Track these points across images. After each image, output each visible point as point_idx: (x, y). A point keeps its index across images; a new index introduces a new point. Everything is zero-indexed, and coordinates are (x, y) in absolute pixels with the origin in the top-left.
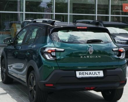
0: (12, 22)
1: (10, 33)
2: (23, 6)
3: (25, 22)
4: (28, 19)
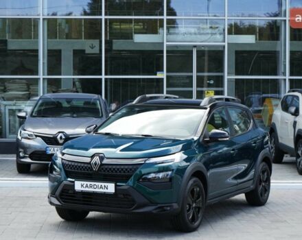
0: (264, 95)
1: (261, 117)
2: (285, 65)
3: (287, 96)
4: (294, 91)
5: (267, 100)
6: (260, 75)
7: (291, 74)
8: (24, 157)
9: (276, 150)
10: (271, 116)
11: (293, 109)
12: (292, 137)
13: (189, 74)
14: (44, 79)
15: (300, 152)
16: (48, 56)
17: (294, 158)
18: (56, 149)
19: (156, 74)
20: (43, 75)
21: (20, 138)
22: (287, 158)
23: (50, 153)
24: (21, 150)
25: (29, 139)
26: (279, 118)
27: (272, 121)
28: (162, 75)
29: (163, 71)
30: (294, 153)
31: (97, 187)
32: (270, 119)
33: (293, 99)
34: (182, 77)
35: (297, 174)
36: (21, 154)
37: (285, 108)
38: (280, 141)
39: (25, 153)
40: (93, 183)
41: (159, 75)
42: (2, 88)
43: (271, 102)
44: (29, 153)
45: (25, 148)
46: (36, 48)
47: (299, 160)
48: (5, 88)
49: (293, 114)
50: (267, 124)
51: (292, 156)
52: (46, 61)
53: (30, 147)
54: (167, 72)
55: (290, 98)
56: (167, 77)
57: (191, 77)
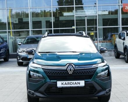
5: (113, 35)
6: (112, 26)
7: (122, 25)
8: (19, 60)
9: (117, 53)
10: (115, 41)
11: (123, 38)
12: (123, 49)
13: (84, 27)
14: (31, 30)
15: (126, 54)
16: (33, 24)
17: (124, 56)
18: (31, 56)
19: (72, 27)
20: (31, 29)
21: (18, 52)
22: (121, 56)
23: (29, 58)
24: (18, 57)
25: (21, 53)
26: (118, 42)
27: (115, 43)
28: (74, 27)
29: (74, 26)
30: (124, 54)
31: (73, 83)
32: (115, 42)
33: (123, 34)
34: (82, 28)
35: (125, 62)
36: (18, 59)
37: (120, 38)
38: (118, 50)
39: (20, 58)
40: (70, 82)
41: (73, 27)
42: (19, 35)
43: (115, 36)
44: (21, 58)
45: (20, 56)
46: (28, 21)
47: (125, 57)
48: (20, 35)
49: (123, 40)
50: (114, 44)
51: (123, 56)
52: (32, 24)
53: (21, 56)
54: (76, 26)
55: (122, 34)
56: (76, 28)
57: (85, 28)
